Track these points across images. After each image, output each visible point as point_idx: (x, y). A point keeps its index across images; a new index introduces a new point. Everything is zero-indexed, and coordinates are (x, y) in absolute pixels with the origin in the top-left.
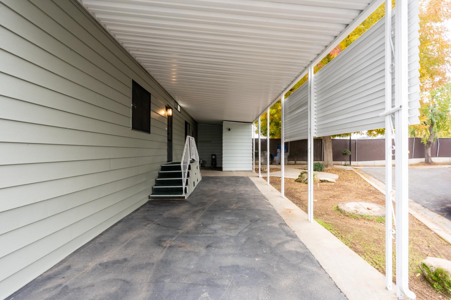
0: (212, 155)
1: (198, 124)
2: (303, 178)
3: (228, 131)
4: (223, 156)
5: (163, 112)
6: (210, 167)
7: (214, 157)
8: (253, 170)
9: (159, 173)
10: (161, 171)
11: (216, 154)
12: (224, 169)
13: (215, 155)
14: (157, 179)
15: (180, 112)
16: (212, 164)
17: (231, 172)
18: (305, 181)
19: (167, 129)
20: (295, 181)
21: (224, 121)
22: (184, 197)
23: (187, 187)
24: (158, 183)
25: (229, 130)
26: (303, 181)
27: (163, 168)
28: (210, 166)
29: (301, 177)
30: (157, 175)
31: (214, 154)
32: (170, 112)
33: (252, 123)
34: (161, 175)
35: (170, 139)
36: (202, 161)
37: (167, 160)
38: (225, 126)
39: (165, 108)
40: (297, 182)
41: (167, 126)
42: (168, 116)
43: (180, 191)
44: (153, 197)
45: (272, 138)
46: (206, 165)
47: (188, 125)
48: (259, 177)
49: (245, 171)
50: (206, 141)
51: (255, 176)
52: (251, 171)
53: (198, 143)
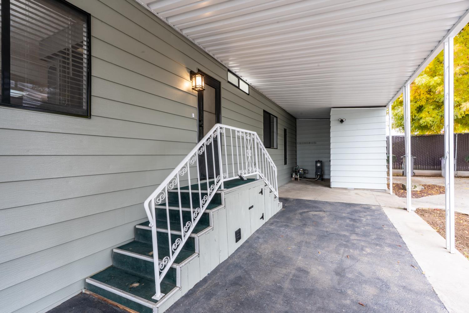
0: (317, 162)
1: (297, 120)
3: (341, 124)
4: (332, 163)
6: (314, 179)
7: (319, 165)
8: (389, 189)
11: (323, 160)
12: (333, 185)
13: (321, 162)
15: (248, 94)
16: (316, 174)
17: (344, 191)
19: (194, 115)
21: (332, 109)
25: (342, 121)
28: (314, 176)
31: (319, 161)
32: (197, 81)
33: (385, 106)
36: (302, 170)
38: (334, 116)
39: (188, 75)
41: (194, 110)
45: (421, 134)
46: (308, 176)
47: (275, 119)
48: (408, 210)
49: (372, 190)
50: (309, 143)
51: (397, 207)
52: (384, 191)
53: (298, 145)
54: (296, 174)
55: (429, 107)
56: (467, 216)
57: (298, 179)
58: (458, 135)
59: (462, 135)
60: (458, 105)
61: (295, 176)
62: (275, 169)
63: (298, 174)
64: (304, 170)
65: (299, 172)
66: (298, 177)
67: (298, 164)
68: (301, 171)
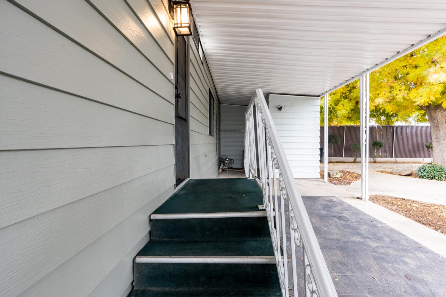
1: (221, 105)
3: (279, 111)
15: (203, 64)
19: (172, 77)
21: (270, 94)
25: (280, 108)
33: (319, 96)
38: (273, 102)
46: (234, 166)
48: (363, 199)
49: (306, 179)
50: (234, 130)
51: (351, 197)
52: (317, 179)
53: (221, 133)
54: (224, 165)
55: (343, 101)
56: (404, 200)
57: (226, 170)
58: (346, 127)
59: (349, 127)
60: (372, 100)
61: (223, 167)
63: (227, 165)
64: (229, 160)
65: (225, 162)
66: (227, 168)
67: (222, 153)
68: (227, 160)
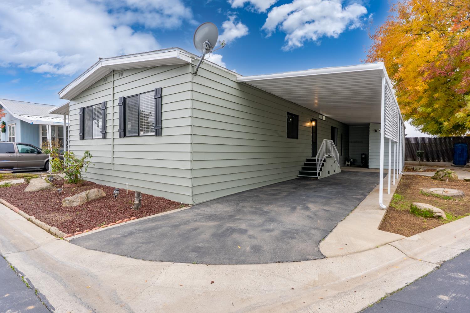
1: (350, 127)
2: (439, 176)
4: (369, 155)
5: (308, 124)
6: (360, 165)
7: (364, 156)
9: (305, 164)
10: (307, 162)
11: (367, 153)
14: (303, 167)
15: (325, 121)
16: (362, 162)
17: (376, 170)
18: (440, 179)
19: (311, 135)
20: (432, 178)
21: (371, 124)
22: (317, 178)
23: (320, 172)
24: (303, 169)
25: (376, 131)
26: (438, 178)
27: (308, 160)
28: (360, 163)
29: (437, 174)
30: (303, 164)
31: (363, 154)
32: (314, 123)
34: (305, 165)
35: (314, 141)
37: (311, 156)
38: (372, 128)
39: (310, 121)
40: (433, 179)
41: (312, 133)
42: (313, 126)
43: (315, 174)
44: (299, 177)
46: (356, 163)
47: (336, 129)
50: (358, 142)
53: (350, 143)
61: (347, 163)
62: (338, 155)
63: (349, 162)
64: (353, 160)
65: (350, 161)
66: (350, 164)
67: (350, 156)
